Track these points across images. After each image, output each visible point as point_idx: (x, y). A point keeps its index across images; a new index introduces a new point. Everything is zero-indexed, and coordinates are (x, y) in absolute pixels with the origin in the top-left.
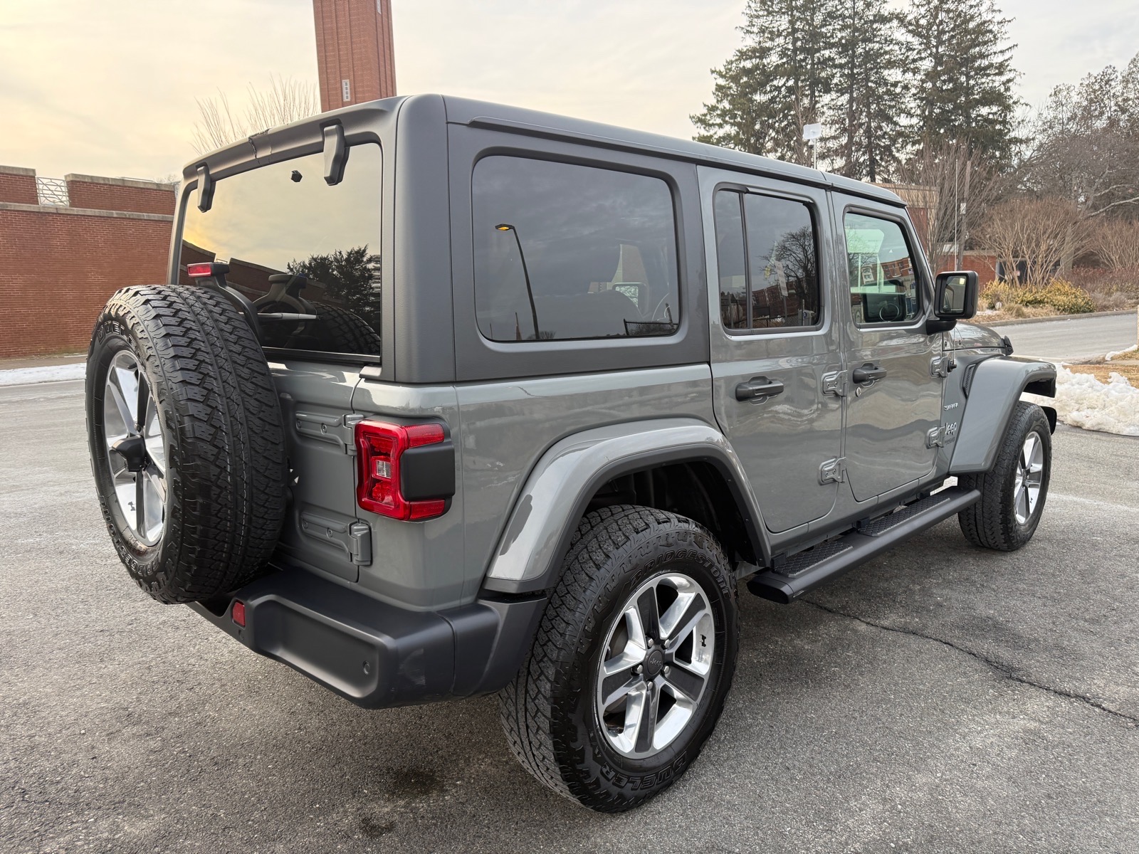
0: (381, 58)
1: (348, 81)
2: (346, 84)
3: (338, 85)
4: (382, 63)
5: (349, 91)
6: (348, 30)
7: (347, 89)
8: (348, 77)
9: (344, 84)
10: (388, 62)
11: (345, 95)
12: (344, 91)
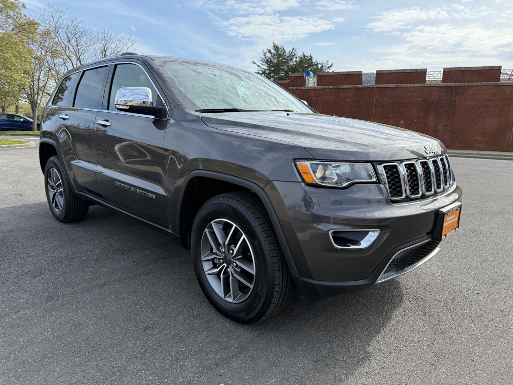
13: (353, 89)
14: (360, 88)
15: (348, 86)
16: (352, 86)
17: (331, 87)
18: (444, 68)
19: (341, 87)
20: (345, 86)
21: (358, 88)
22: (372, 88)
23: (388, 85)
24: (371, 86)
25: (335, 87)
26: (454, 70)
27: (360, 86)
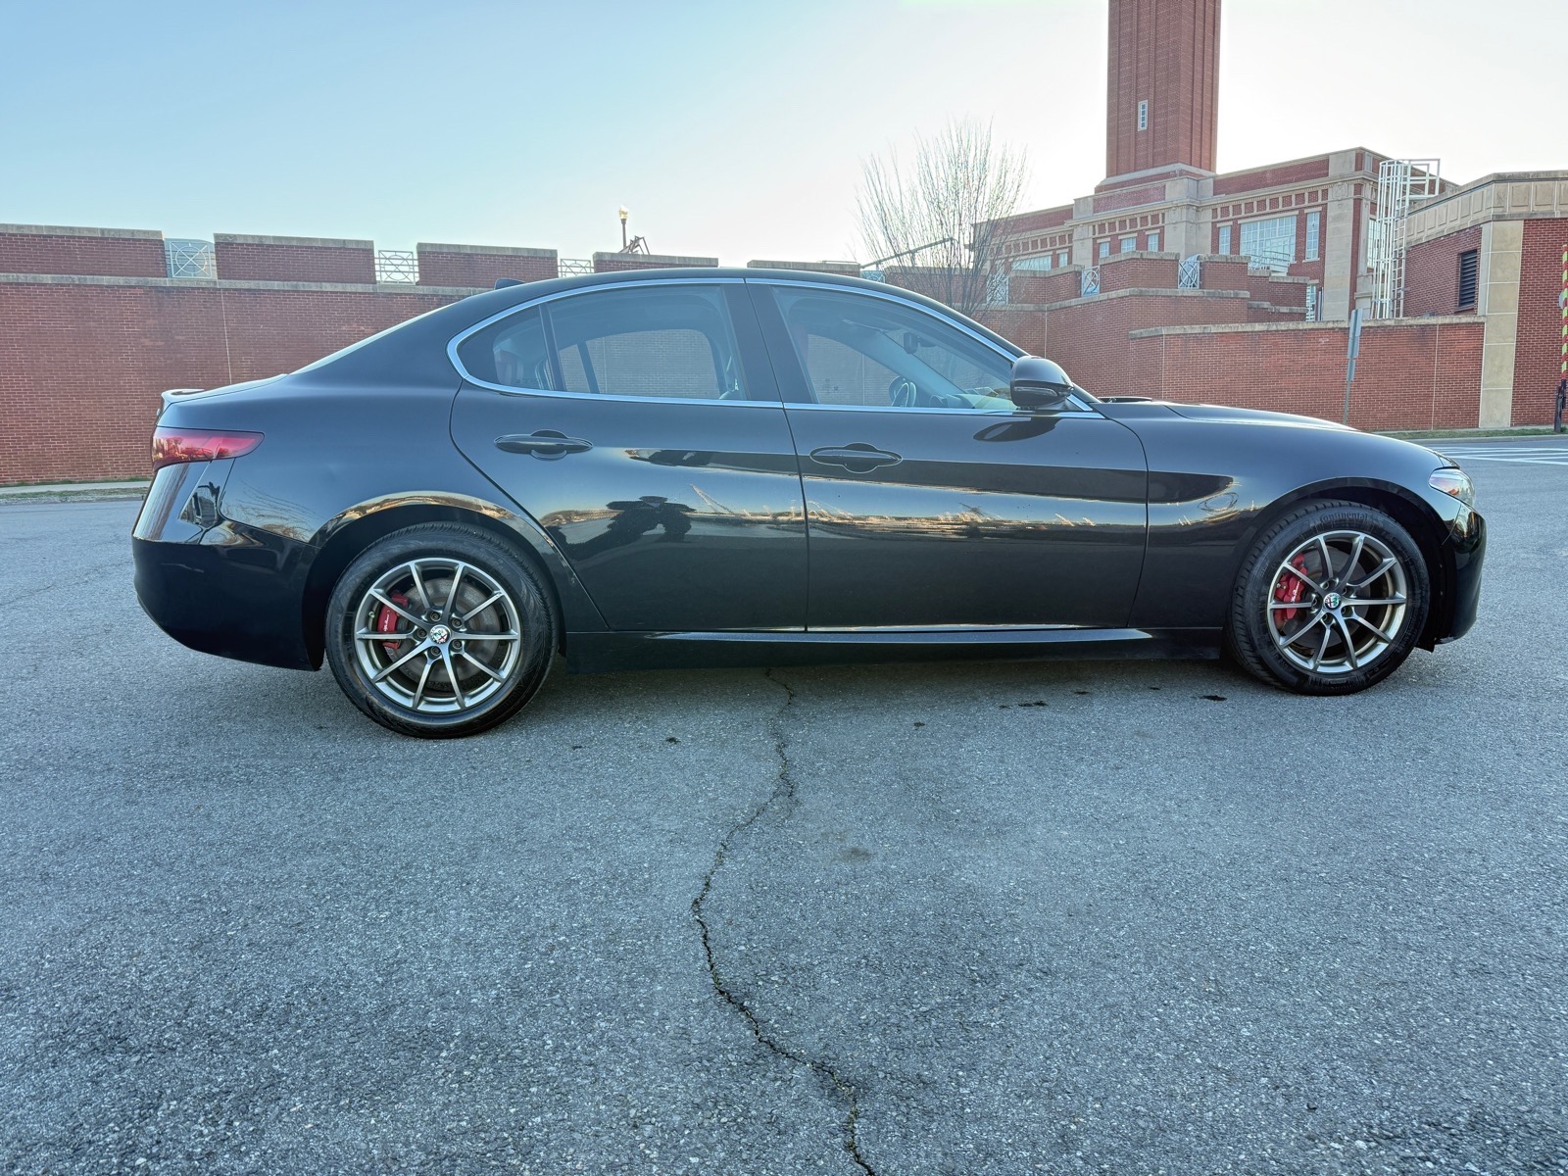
0: (1198, 61)
1: (1145, 102)
2: (1143, 107)
3: (1133, 110)
4: (1198, 68)
5: (1146, 116)
6: (1153, 32)
7: (1143, 113)
8: (1147, 97)
9: (1140, 110)
10: (1208, 65)
11: (1140, 122)
12: (1140, 116)
13: (139, 291)
14: (168, 290)
15: (121, 281)
16: (133, 281)
17: (47, 278)
18: (420, 246)
19: (89, 279)
20: (106, 280)
21: (158, 289)
22: (210, 292)
23: (262, 285)
24: (204, 285)
25: (65, 278)
26: (445, 250)
27: (166, 282)
